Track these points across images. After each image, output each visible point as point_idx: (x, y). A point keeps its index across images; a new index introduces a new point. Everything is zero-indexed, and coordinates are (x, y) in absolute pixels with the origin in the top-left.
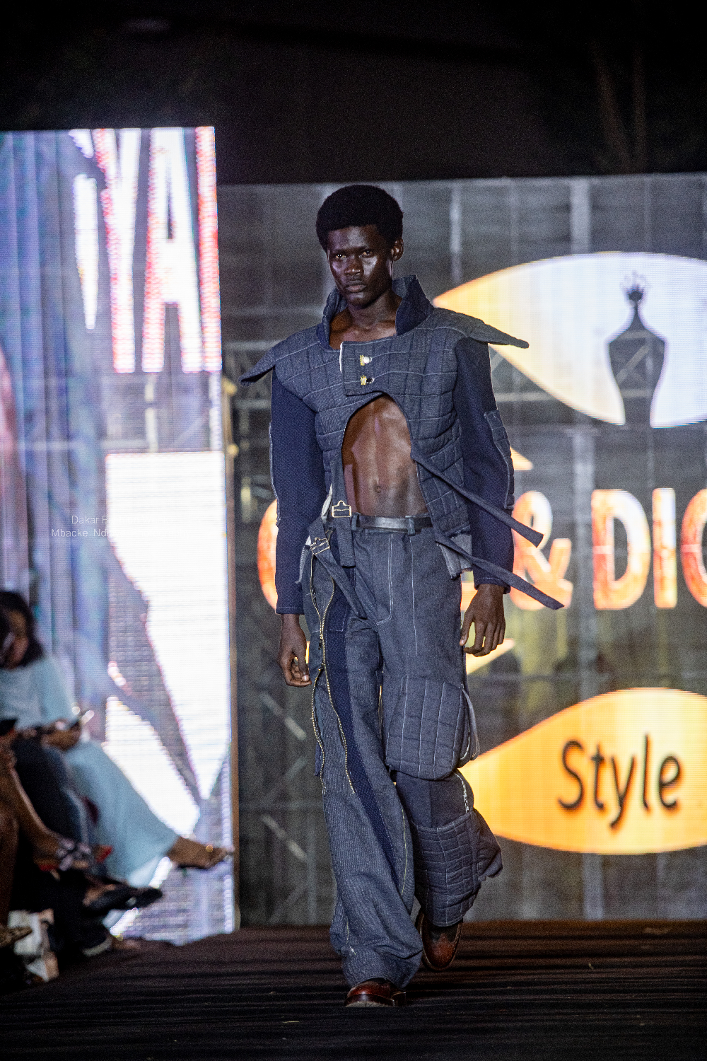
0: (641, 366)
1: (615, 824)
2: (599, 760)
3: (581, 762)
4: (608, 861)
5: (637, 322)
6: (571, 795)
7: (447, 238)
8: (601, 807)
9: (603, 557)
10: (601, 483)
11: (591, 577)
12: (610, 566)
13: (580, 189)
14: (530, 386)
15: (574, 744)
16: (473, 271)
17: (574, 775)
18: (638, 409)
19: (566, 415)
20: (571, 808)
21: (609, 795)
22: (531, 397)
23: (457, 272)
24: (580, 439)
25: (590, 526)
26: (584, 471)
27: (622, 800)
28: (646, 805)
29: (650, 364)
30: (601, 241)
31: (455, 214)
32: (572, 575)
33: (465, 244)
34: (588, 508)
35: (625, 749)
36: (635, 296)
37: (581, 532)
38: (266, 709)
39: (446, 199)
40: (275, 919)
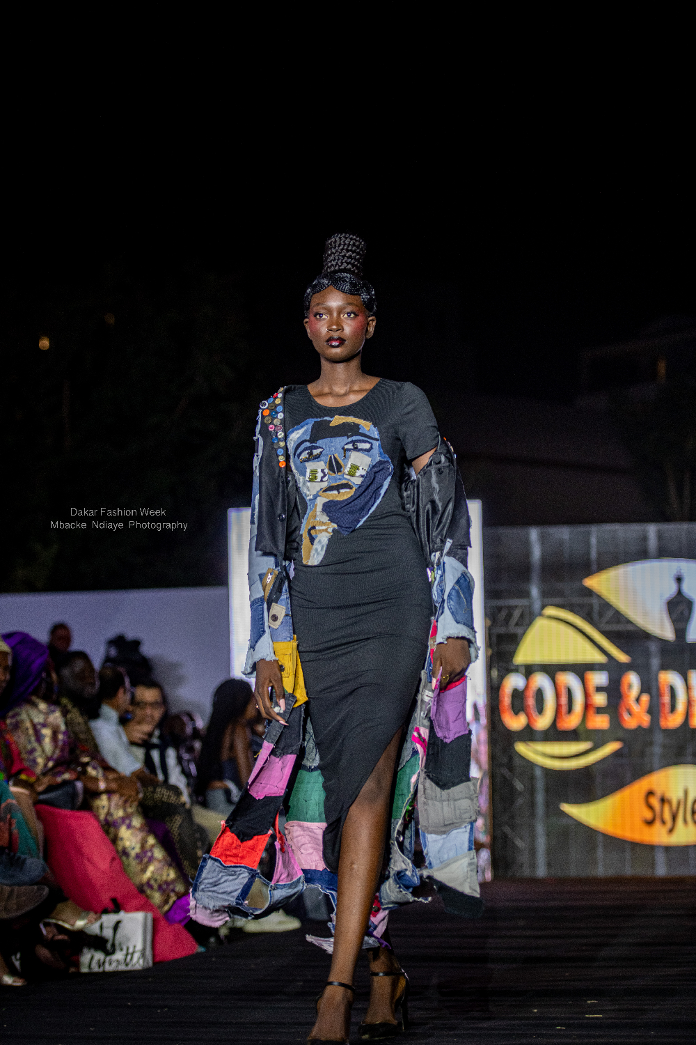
0: (682, 613)
1: (671, 831)
2: (663, 800)
3: (655, 802)
4: (668, 849)
5: (680, 592)
6: (649, 815)
7: (588, 553)
8: (663, 822)
9: (664, 704)
10: (665, 667)
11: (659, 712)
12: (667, 708)
13: (652, 530)
14: (629, 622)
15: (650, 793)
16: (602, 566)
17: (650, 807)
18: (681, 632)
19: (646, 636)
20: (650, 823)
21: (667, 816)
22: (630, 628)
23: (594, 567)
24: (653, 647)
25: (658, 689)
26: (655, 662)
27: (674, 818)
28: (685, 821)
29: (686, 612)
30: (664, 552)
31: (593, 541)
32: (650, 711)
33: (599, 554)
34: (657, 680)
35: (675, 795)
36: (679, 580)
37: (654, 691)
38: (504, 777)
39: (588, 534)
40: (510, 873)
